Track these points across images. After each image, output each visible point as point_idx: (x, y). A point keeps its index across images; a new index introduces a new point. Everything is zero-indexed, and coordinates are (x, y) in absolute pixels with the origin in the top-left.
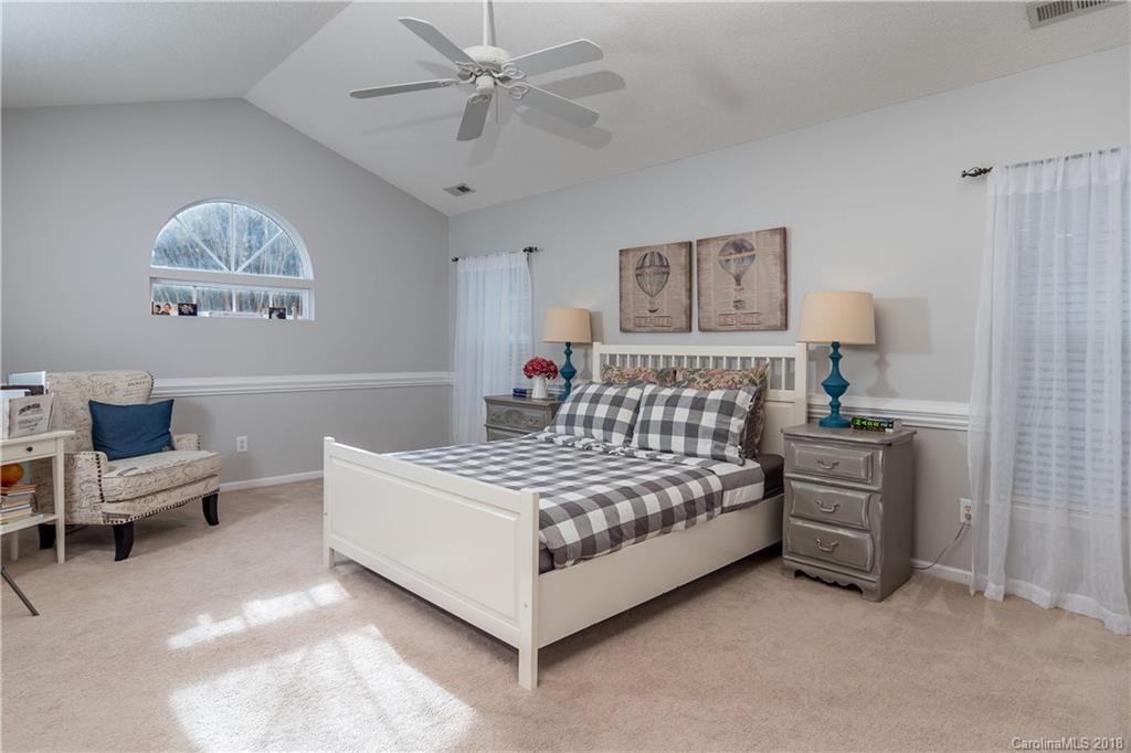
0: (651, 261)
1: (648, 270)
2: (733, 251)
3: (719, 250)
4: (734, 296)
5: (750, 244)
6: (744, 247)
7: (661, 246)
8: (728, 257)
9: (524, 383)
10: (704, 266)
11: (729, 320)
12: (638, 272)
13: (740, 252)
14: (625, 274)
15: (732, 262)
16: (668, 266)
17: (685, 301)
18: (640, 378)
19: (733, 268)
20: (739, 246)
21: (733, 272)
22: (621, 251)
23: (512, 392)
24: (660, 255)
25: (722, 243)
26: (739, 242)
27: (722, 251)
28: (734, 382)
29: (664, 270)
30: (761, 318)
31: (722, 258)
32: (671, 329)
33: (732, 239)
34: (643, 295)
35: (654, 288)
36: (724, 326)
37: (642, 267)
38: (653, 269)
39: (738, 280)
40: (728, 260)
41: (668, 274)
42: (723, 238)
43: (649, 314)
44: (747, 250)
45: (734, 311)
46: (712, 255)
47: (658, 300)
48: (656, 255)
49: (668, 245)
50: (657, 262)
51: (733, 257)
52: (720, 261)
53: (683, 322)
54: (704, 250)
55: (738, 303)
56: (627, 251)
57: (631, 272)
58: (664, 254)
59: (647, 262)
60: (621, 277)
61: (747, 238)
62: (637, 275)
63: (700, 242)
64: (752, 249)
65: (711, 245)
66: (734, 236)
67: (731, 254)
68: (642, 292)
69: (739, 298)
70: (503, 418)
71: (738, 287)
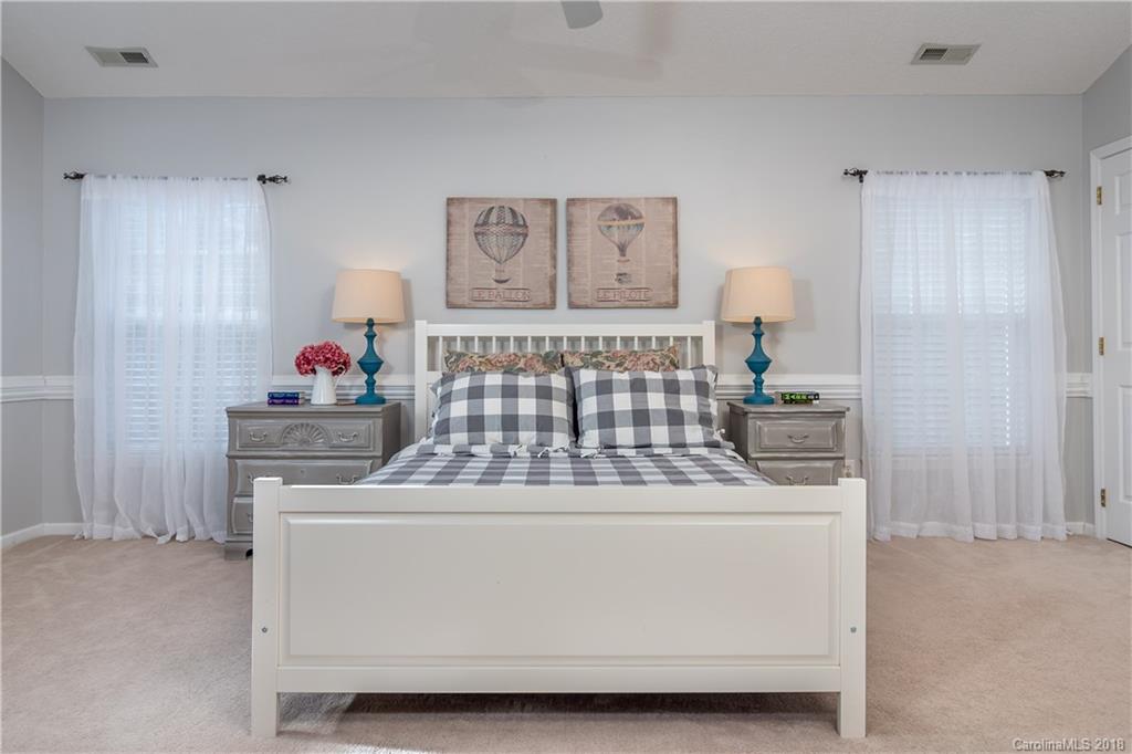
0: (499, 217)
1: (494, 229)
2: (615, 217)
3: (599, 213)
4: (617, 268)
5: (637, 210)
6: (631, 214)
7: (516, 200)
8: (610, 223)
9: (293, 381)
10: (578, 230)
11: (610, 295)
12: (478, 230)
13: (626, 218)
14: (455, 229)
15: (614, 230)
16: (525, 226)
17: (549, 271)
18: (521, 365)
19: (616, 236)
20: (623, 212)
21: (616, 241)
22: (448, 199)
23: (266, 398)
24: (513, 212)
25: (603, 206)
26: (625, 208)
27: (602, 215)
28: (655, 363)
29: (519, 230)
30: (650, 294)
31: (602, 223)
32: (528, 305)
33: (615, 203)
34: (485, 260)
35: (504, 253)
36: (602, 302)
37: (485, 223)
38: (501, 228)
39: (622, 249)
40: (610, 227)
41: (526, 235)
42: (603, 200)
43: (494, 285)
44: (634, 217)
45: (617, 285)
46: (589, 219)
47: (508, 269)
48: (507, 212)
49: (525, 200)
50: (509, 219)
51: (616, 223)
52: (599, 227)
53: (545, 297)
54: (575, 210)
55: (621, 277)
56: (461, 201)
57: (465, 230)
58: (519, 210)
59: (493, 218)
60: (448, 235)
61: (633, 203)
62: (476, 234)
63: (571, 202)
64: (641, 217)
65: (588, 206)
66: (618, 199)
67: (614, 220)
68: (484, 256)
69: (623, 270)
70: (274, 440)
71: (623, 259)
